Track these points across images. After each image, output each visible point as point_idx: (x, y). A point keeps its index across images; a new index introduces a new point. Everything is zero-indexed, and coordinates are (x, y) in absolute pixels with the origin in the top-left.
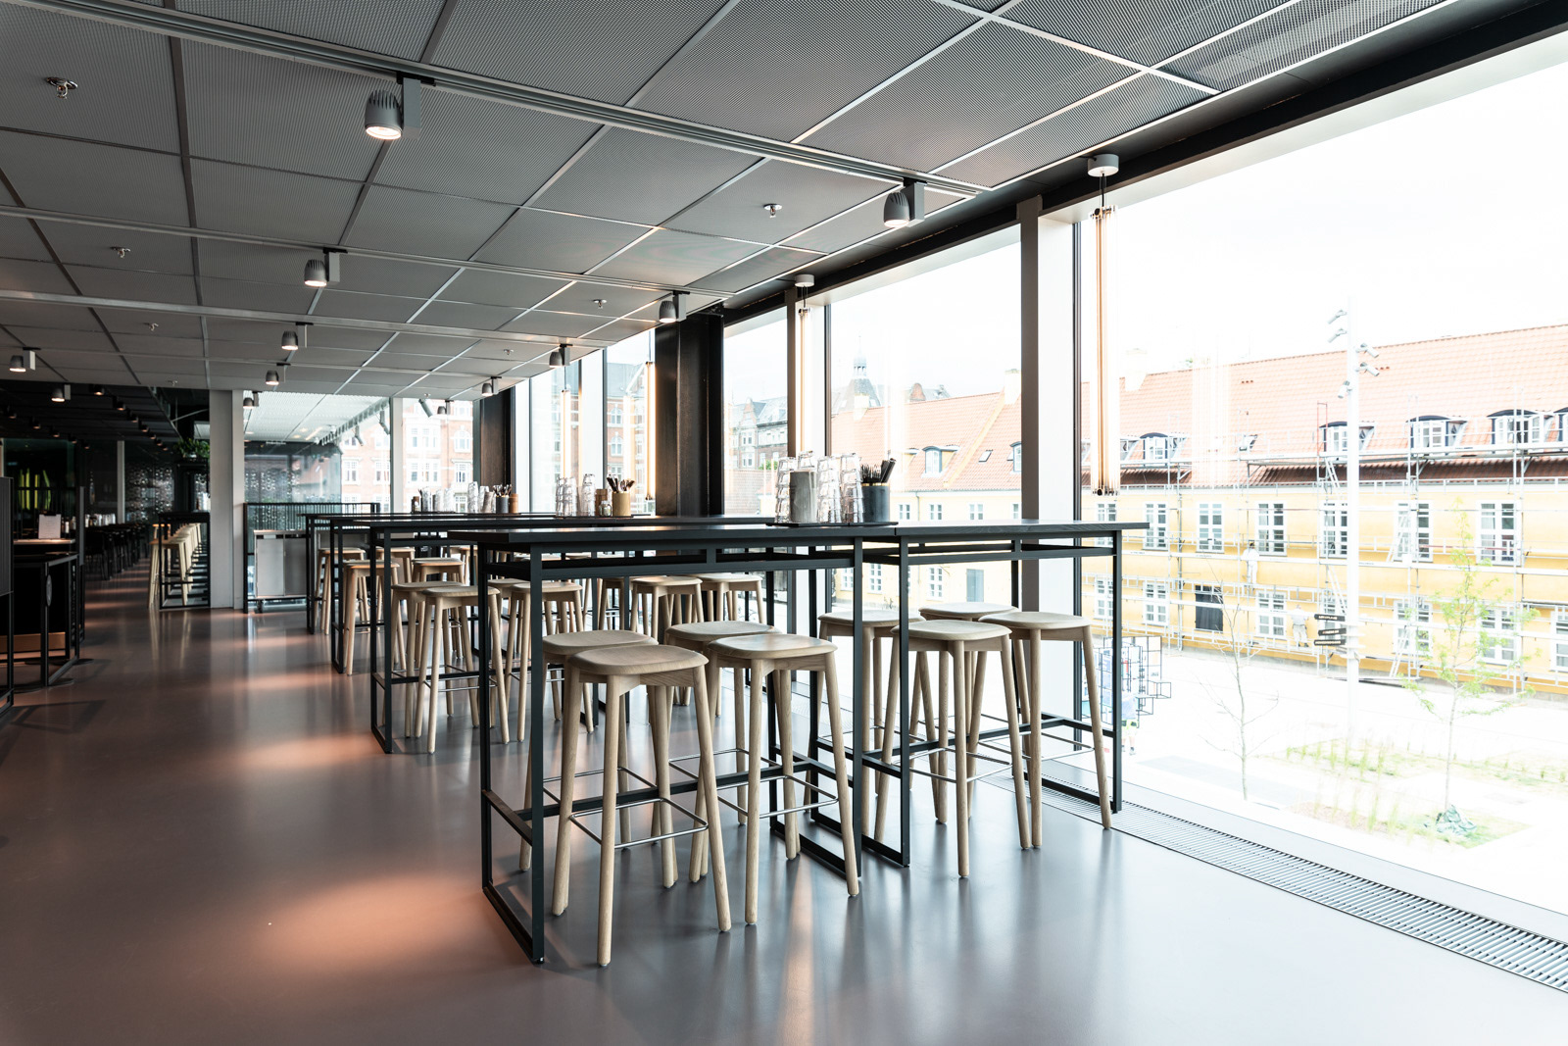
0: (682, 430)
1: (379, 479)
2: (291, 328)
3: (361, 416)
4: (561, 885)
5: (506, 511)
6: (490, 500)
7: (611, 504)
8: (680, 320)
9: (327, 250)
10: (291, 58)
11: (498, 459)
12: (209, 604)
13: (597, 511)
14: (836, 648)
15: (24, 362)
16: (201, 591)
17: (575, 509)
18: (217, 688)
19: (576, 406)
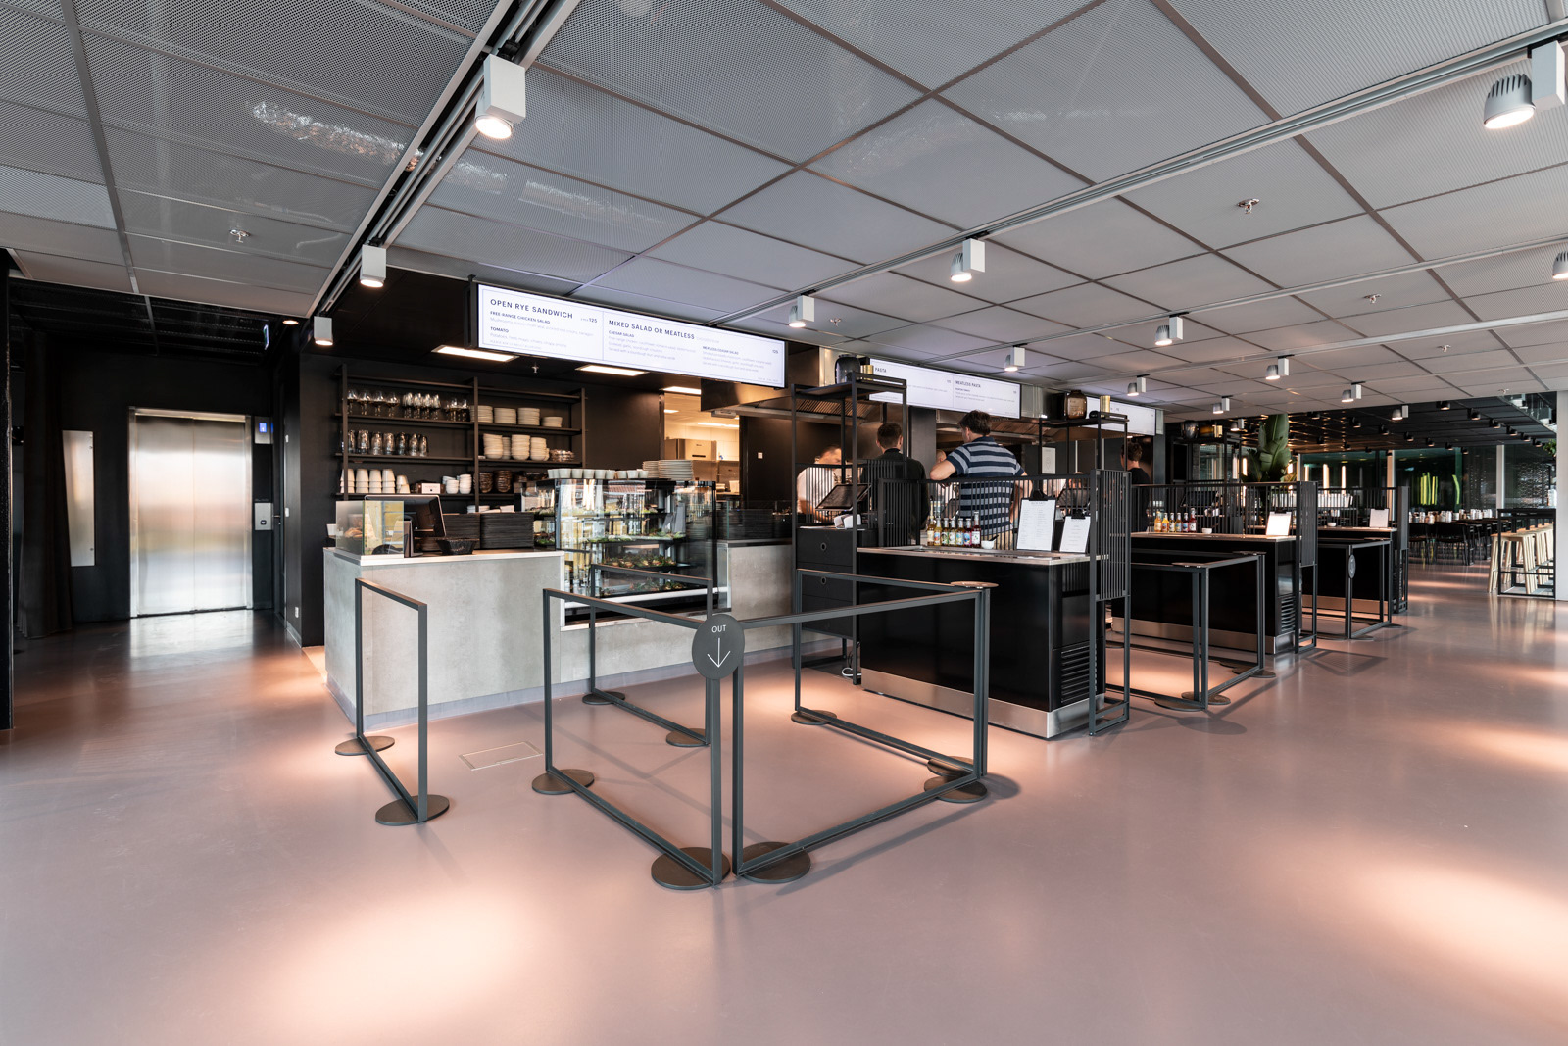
12: (1554, 597)
15: (1350, 393)
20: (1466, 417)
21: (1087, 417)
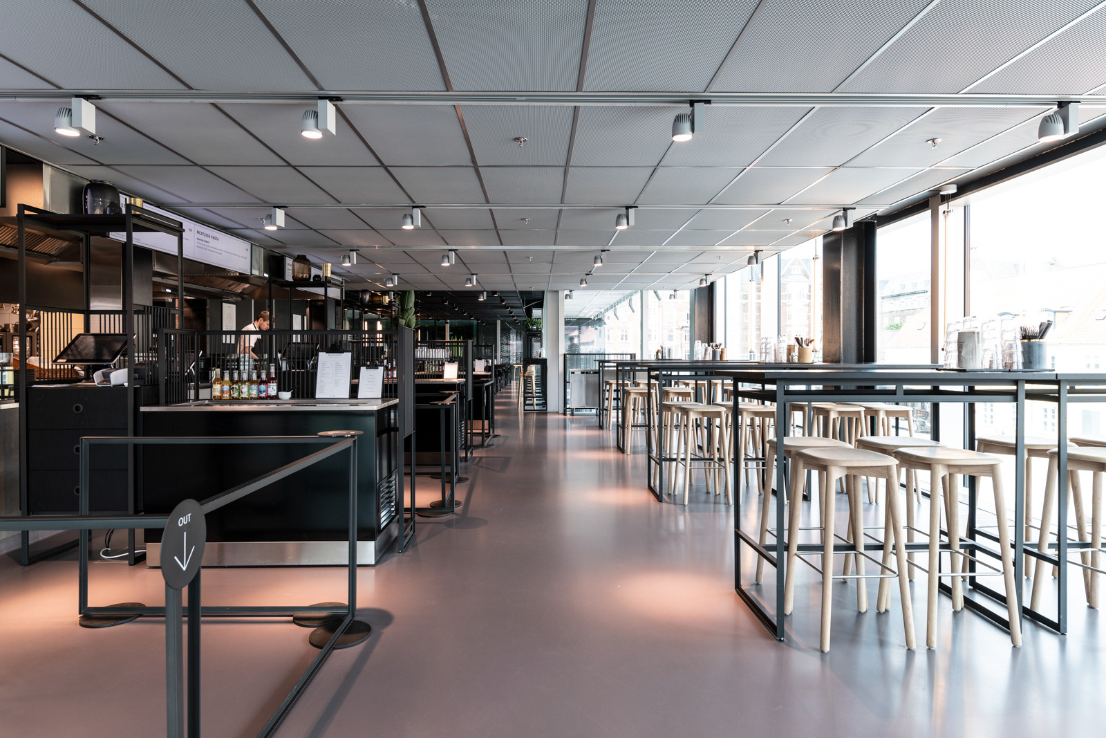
0: (844, 304)
1: (622, 339)
2: (598, 254)
3: (618, 302)
4: (789, 596)
5: (718, 359)
6: (708, 352)
7: (797, 354)
8: (848, 228)
9: (627, 208)
10: (633, 104)
11: (706, 327)
12: (546, 410)
13: (788, 360)
14: (1002, 461)
15: (470, 280)
16: (541, 402)
17: (773, 358)
18: (551, 455)
19: (759, 290)
20: (499, 302)
21: (312, 280)
